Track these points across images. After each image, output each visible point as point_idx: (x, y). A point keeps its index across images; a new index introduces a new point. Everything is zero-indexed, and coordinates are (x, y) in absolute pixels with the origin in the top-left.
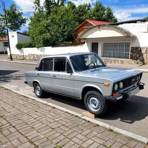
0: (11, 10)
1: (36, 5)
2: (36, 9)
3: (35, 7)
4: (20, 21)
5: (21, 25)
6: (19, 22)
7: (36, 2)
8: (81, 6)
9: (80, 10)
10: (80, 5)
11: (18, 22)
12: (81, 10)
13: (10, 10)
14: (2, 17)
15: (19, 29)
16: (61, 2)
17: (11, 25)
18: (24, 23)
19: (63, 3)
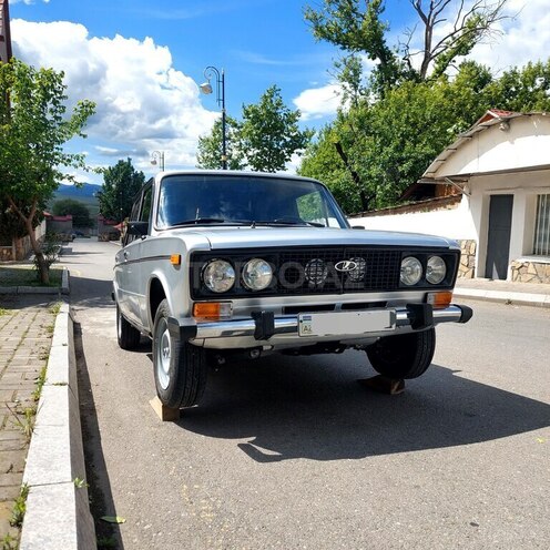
0: (263, 107)
1: (347, 84)
2: (345, 97)
3: (342, 92)
4: (288, 139)
5: (290, 152)
6: (286, 145)
7: (347, 75)
8: (514, 73)
9: (508, 89)
10: (508, 71)
11: (281, 143)
12: (513, 89)
13: (260, 106)
14: (236, 130)
15: (283, 168)
16: (437, 66)
17: (258, 154)
18: (301, 147)
19: (444, 69)
